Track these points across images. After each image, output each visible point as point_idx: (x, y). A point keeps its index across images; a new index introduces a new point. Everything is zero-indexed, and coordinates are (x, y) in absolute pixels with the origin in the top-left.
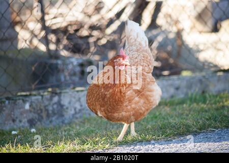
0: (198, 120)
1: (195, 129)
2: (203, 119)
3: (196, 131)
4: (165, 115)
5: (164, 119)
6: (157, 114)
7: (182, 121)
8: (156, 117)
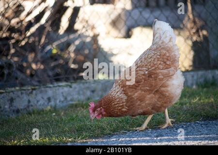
0: (112, 122)
1: (109, 132)
2: (117, 122)
3: (110, 134)
4: (81, 117)
5: (81, 121)
6: (74, 116)
7: (97, 123)
8: (73, 119)
